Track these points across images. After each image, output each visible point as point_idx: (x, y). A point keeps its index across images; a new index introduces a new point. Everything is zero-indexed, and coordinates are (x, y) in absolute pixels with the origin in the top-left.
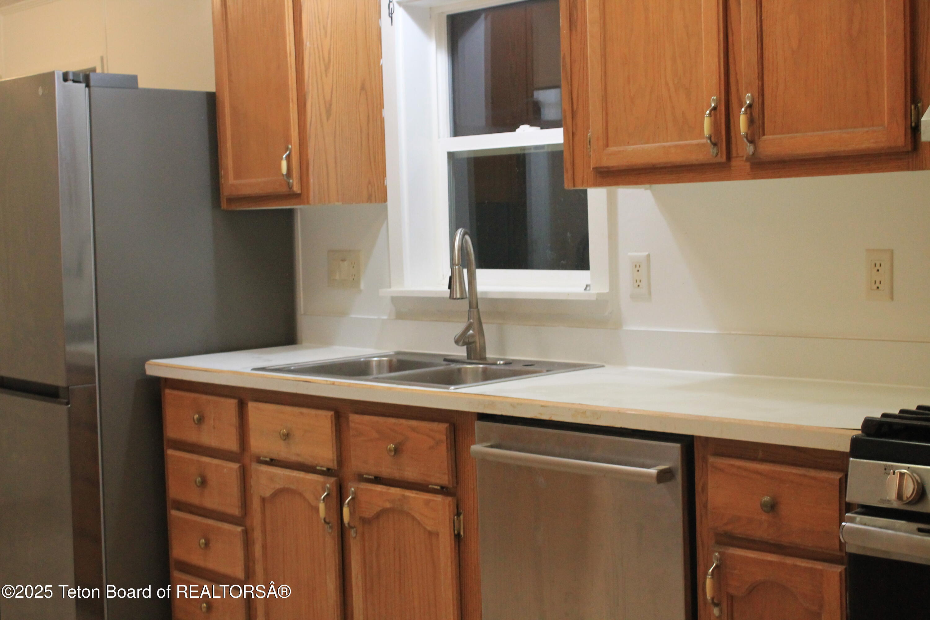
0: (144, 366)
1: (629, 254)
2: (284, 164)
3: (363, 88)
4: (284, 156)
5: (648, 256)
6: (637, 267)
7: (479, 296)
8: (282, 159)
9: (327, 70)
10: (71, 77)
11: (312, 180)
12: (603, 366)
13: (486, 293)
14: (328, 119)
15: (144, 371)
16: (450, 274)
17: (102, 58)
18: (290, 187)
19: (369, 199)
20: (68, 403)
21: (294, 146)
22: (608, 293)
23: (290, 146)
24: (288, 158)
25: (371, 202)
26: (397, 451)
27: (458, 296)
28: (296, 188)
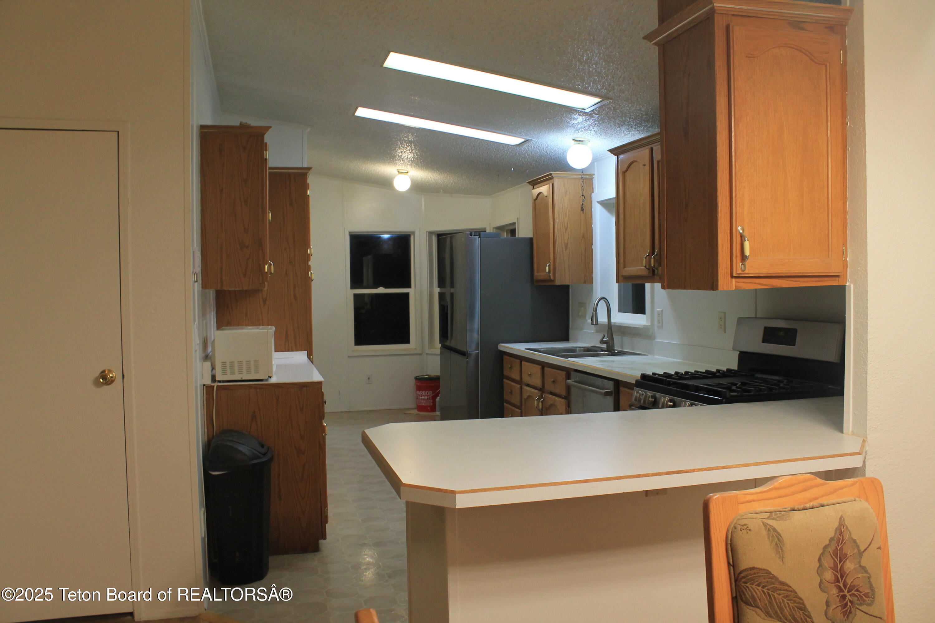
0: (498, 346)
1: (657, 310)
2: (547, 268)
3: (583, 237)
4: (547, 265)
5: (662, 310)
6: (659, 315)
7: (612, 324)
8: (546, 266)
9: (566, 230)
10: (473, 234)
11: (557, 275)
12: (648, 355)
13: (615, 323)
14: (566, 250)
15: (498, 347)
16: (592, 315)
17: (518, 218)
18: (550, 277)
19: (585, 282)
20: (467, 358)
21: (551, 261)
22: (650, 325)
23: (550, 261)
24: (549, 266)
25: (586, 284)
26: (554, 382)
27: (594, 324)
28: (552, 278)
